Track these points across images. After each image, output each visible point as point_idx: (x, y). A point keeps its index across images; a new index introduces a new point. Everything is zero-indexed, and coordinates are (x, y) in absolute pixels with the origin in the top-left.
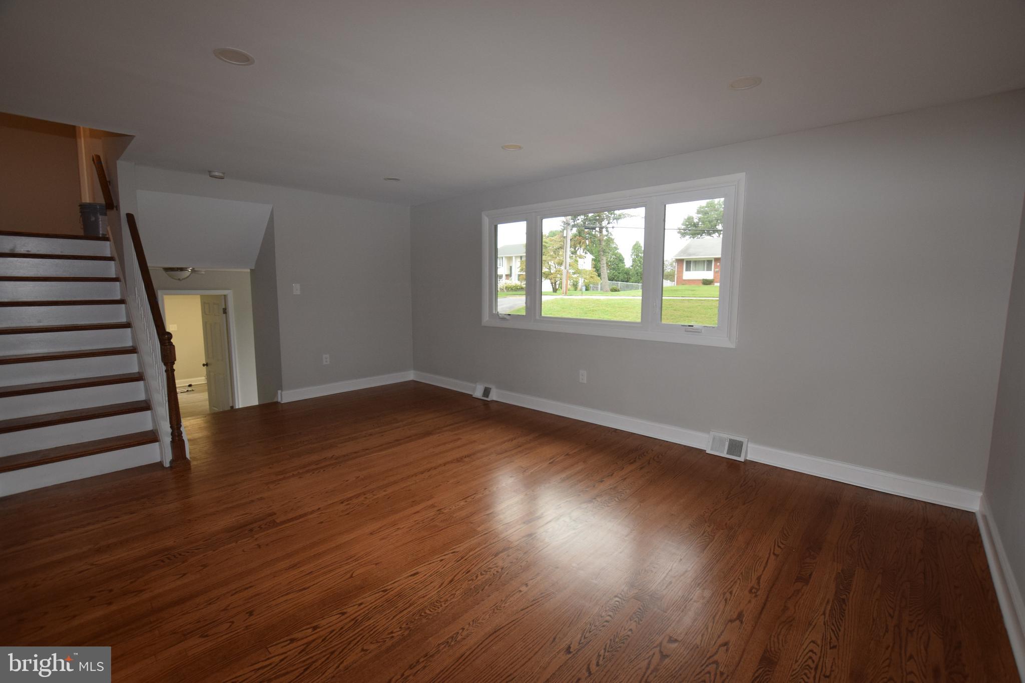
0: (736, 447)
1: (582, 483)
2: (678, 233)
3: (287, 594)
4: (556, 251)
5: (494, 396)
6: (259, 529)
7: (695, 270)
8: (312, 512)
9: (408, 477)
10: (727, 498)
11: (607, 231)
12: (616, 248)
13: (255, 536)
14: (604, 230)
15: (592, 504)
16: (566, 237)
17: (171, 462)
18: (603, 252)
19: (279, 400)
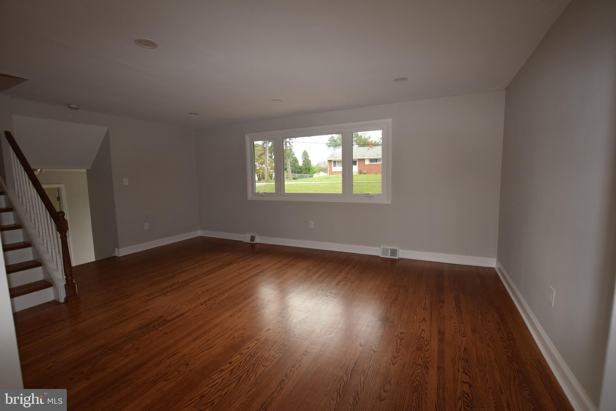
0: (394, 252)
1: (329, 277)
2: (327, 145)
3: (202, 352)
4: (260, 156)
5: (258, 240)
6: (158, 325)
7: (339, 166)
8: (187, 312)
9: (233, 287)
10: (398, 275)
11: (290, 144)
12: (293, 154)
13: (159, 329)
14: (288, 144)
15: (339, 286)
16: (266, 147)
17: (65, 299)
18: (288, 156)
19: (117, 255)
